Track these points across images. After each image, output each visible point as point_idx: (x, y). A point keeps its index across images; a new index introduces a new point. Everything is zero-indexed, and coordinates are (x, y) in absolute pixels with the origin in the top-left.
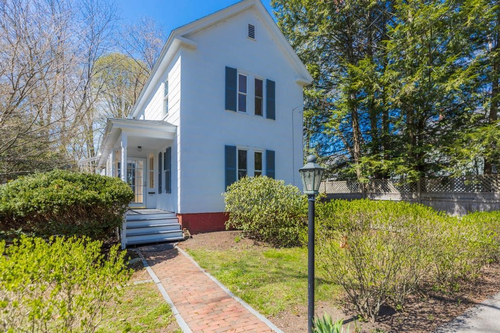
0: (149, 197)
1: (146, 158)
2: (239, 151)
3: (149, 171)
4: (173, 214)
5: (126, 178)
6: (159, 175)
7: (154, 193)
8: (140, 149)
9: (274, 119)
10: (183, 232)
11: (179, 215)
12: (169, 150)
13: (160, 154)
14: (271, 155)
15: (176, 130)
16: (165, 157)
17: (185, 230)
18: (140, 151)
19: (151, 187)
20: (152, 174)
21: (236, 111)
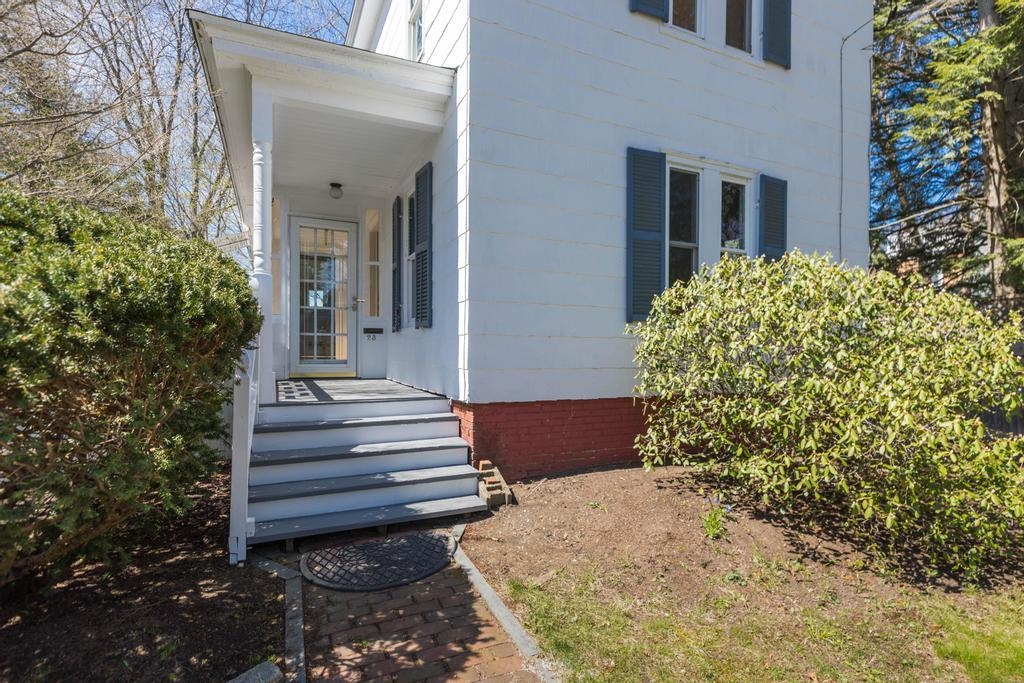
0: (368, 344)
1: (356, 223)
2: (673, 173)
3: (366, 263)
4: (441, 403)
5: (269, 266)
6: (394, 272)
7: (380, 331)
8: (336, 192)
9: (787, 67)
10: (480, 477)
11: (463, 406)
12: (425, 177)
13: (399, 201)
14: (774, 192)
15: (453, 87)
16: (411, 213)
17: (485, 467)
18: (336, 198)
19: (372, 314)
20: (375, 272)
21: (665, 20)
